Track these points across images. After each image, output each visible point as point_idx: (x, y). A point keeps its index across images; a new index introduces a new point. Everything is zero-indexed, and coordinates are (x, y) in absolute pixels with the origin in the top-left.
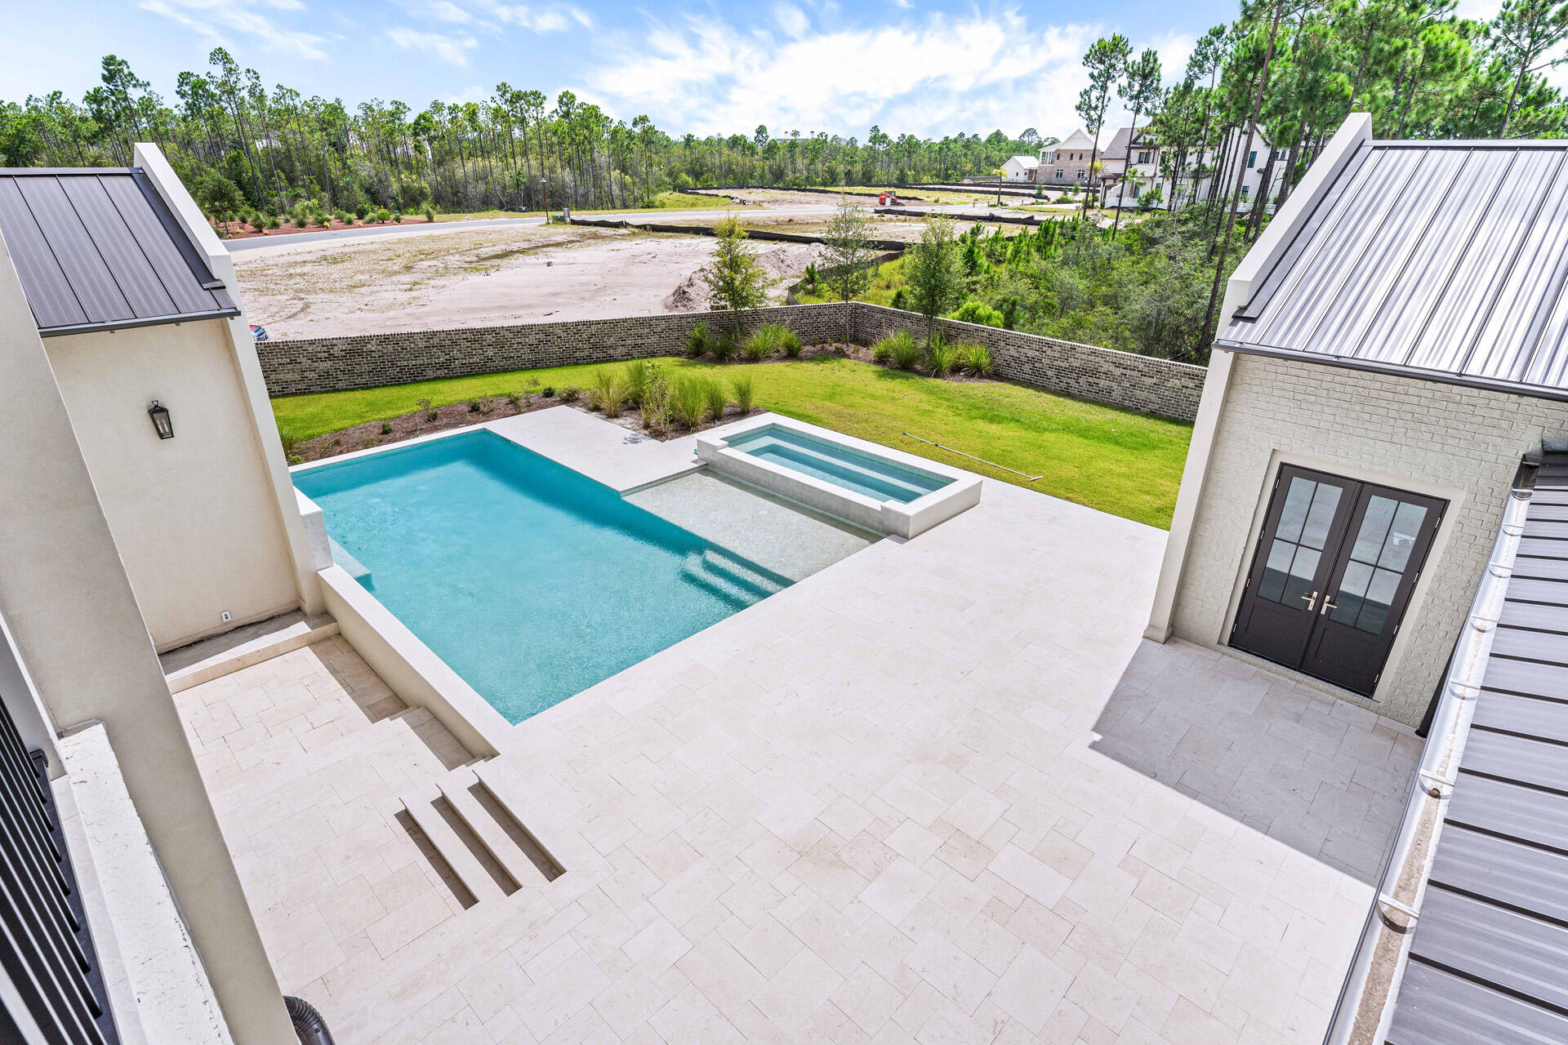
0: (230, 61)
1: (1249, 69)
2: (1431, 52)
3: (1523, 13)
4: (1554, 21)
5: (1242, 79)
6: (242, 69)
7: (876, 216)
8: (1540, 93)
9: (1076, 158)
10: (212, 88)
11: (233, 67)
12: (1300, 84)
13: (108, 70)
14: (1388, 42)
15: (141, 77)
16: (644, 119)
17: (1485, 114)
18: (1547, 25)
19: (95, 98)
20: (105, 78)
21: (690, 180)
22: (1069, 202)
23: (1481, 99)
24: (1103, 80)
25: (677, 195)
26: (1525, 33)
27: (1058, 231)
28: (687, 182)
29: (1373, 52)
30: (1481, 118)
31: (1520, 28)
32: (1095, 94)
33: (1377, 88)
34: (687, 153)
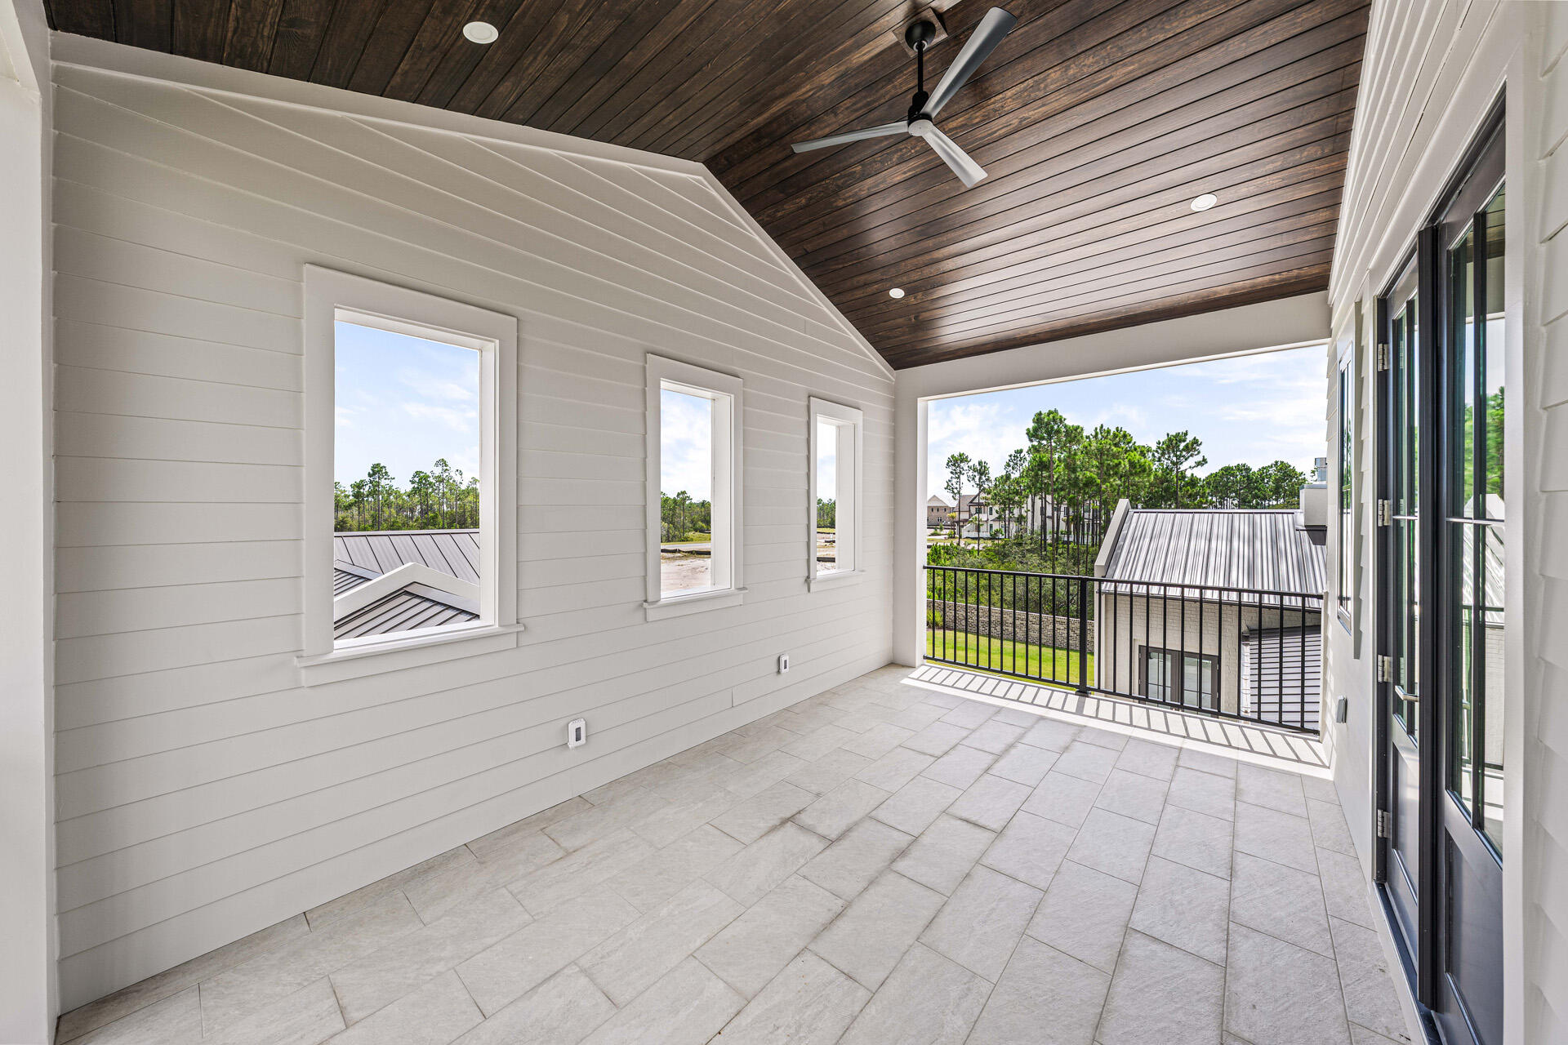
0: (446, 465)
1: (1039, 470)
2: (1132, 464)
3: (1168, 447)
4: (1183, 450)
5: (1037, 475)
6: (453, 469)
7: (828, 544)
8: (1192, 480)
9: (935, 511)
10: (431, 480)
11: (448, 468)
12: (1069, 480)
13: (372, 470)
14: (1111, 461)
15: (391, 475)
16: (684, 493)
17: (1167, 490)
18: (1181, 452)
19: (359, 486)
20: (370, 475)
21: (704, 525)
22: (940, 535)
23: (1162, 484)
24: (957, 474)
25: (697, 534)
26: (1172, 455)
27: (942, 551)
28: (702, 527)
29: (1105, 465)
30: (1165, 492)
31: (1169, 453)
32: (954, 481)
33: (1112, 480)
34: (703, 510)
